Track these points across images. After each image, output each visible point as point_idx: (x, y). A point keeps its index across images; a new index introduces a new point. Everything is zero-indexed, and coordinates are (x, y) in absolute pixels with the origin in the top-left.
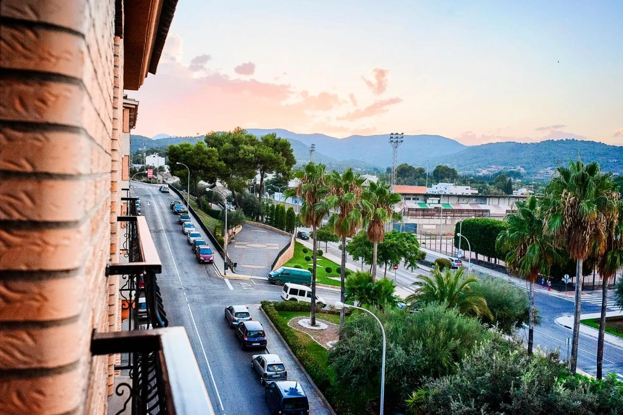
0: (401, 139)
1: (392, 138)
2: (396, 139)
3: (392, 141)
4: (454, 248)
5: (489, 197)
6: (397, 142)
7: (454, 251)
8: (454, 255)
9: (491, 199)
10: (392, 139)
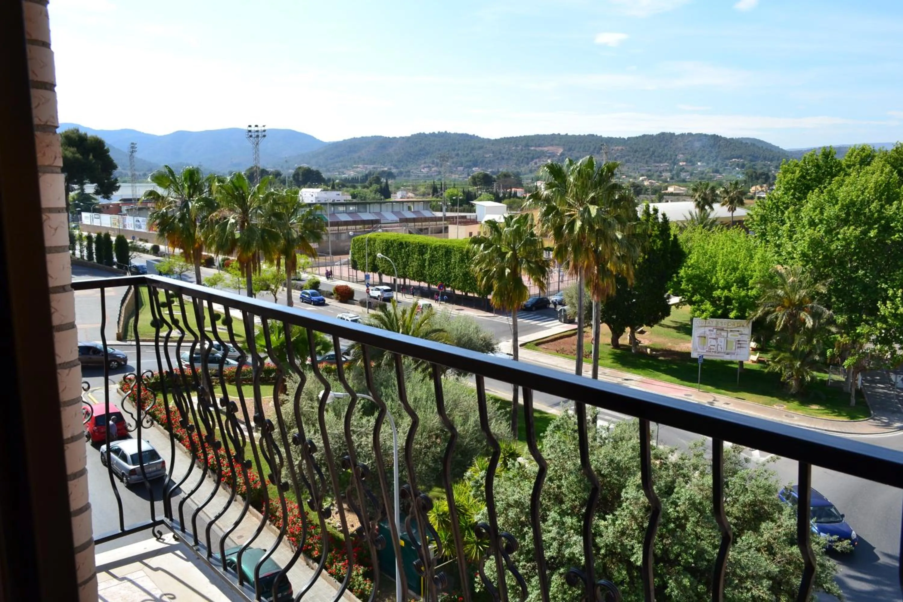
0: (264, 133)
1: (250, 131)
2: (256, 134)
3: (251, 136)
4: (351, 270)
5: (370, 203)
6: (258, 136)
7: (351, 274)
8: (351, 280)
9: (371, 205)
10: (250, 134)
